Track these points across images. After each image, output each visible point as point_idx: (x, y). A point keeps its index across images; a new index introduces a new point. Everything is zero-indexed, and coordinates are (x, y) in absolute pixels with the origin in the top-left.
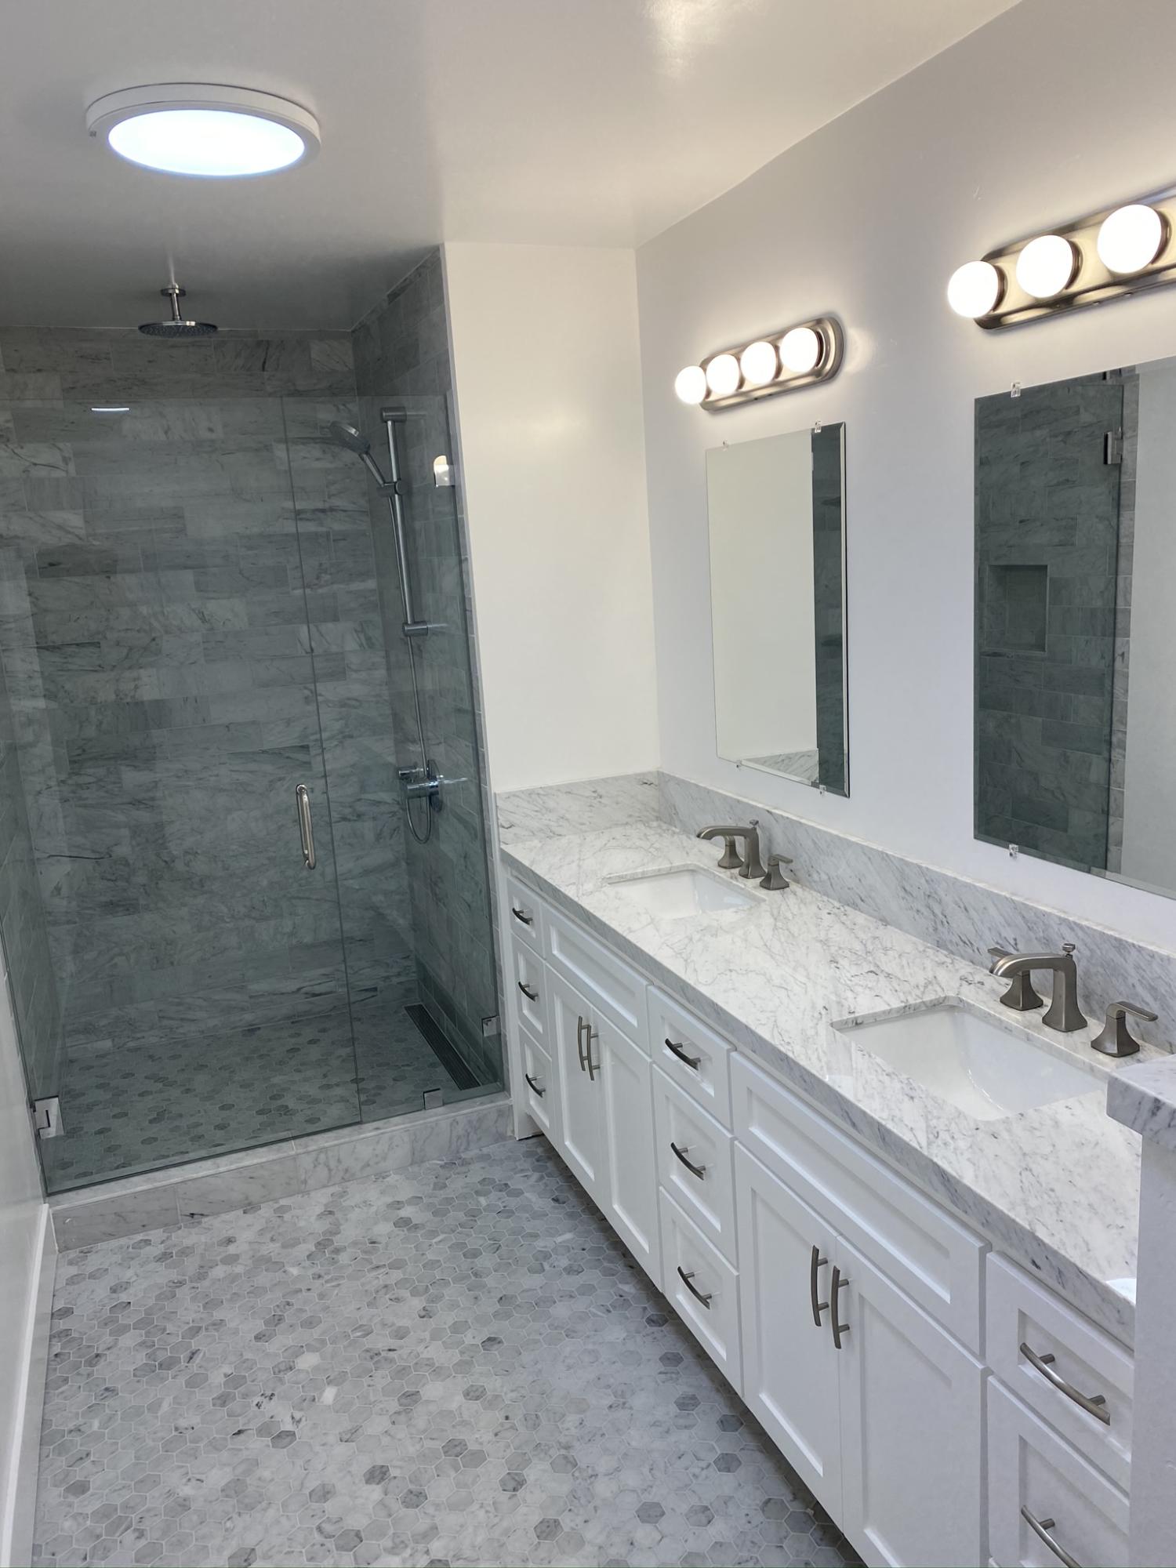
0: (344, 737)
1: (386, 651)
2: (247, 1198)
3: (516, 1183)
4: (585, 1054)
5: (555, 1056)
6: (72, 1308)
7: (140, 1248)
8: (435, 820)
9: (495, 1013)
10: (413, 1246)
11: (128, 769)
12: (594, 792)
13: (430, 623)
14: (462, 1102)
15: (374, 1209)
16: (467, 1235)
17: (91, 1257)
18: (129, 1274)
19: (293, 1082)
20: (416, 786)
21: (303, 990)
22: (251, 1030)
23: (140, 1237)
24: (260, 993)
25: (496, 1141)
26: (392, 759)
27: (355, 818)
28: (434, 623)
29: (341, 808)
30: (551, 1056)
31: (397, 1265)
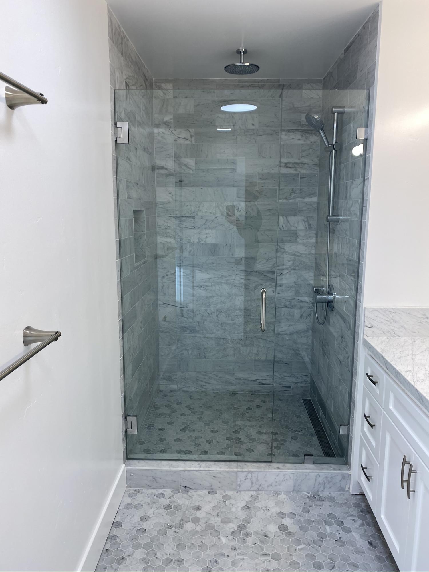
0: (291, 269)
1: (317, 231)
2: (211, 486)
3: (348, 523)
4: (405, 478)
5: (382, 463)
6: (122, 523)
7: (159, 498)
8: (329, 315)
9: (348, 423)
10: (286, 546)
11: (199, 272)
12: (424, 315)
13: (341, 216)
14: (324, 465)
15: (269, 514)
16: (317, 550)
17: (139, 496)
18: (150, 512)
19: (246, 426)
20: (322, 297)
21: (258, 381)
22: (234, 394)
23: (161, 491)
24: (239, 378)
25: (339, 491)
26: (312, 282)
27: (291, 307)
28: (344, 216)
29: (285, 302)
30: (379, 464)
31: (276, 557)
